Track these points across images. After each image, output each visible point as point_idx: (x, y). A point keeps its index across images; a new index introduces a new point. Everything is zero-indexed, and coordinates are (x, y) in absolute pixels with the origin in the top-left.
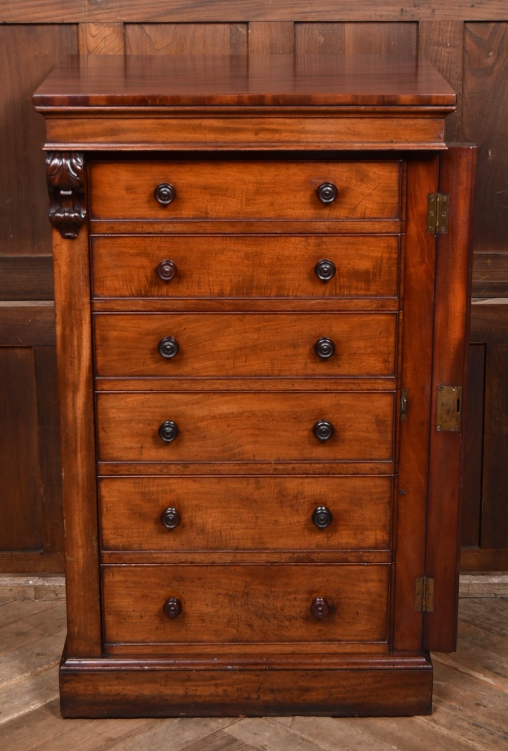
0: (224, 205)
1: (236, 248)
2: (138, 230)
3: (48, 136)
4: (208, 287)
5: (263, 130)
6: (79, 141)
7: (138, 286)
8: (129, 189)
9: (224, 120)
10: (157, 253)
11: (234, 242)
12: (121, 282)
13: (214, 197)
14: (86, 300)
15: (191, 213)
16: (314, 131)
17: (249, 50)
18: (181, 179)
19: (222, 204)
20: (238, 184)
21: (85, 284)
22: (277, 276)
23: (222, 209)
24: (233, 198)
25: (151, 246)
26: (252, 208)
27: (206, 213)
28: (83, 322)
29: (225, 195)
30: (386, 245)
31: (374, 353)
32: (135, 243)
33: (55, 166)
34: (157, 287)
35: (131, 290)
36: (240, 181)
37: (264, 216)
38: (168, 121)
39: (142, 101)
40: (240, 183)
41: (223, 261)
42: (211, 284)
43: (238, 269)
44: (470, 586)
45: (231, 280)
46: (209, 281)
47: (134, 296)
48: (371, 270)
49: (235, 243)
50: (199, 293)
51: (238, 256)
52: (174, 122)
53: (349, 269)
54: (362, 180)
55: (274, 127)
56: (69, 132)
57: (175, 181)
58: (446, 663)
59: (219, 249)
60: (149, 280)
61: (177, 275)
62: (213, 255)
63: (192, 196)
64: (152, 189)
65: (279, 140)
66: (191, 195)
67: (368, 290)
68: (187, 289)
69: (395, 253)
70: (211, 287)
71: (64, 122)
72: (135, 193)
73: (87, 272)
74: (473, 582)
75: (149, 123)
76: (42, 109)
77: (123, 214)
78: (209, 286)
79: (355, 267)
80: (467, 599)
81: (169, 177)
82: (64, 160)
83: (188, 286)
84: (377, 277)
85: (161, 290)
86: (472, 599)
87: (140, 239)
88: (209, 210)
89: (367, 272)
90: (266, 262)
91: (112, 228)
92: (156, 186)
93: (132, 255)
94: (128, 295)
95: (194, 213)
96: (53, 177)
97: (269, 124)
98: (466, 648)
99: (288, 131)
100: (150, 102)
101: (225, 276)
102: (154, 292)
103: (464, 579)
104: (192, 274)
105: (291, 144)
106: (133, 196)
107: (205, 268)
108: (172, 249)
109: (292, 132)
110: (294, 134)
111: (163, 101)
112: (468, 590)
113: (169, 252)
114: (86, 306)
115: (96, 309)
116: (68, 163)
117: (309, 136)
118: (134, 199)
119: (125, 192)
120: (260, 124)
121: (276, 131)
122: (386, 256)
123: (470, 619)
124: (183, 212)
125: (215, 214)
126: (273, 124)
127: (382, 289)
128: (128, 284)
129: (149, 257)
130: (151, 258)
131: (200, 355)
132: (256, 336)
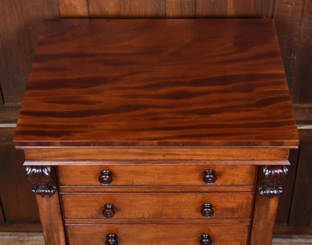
1: (151, 198)
2: (90, 190)
3: (26, 157)
5: (168, 154)
7: (92, 214)
8: (83, 172)
13: (137, 176)
14: (60, 222)
15: (123, 183)
16: (202, 154)
18: (116, 168)
19: (143, 179)
21: (58, 215)
22: (177, 210)
23: (143, 181)
24: (149, 176)
25: (98, 197)
26: (162, 181)
27: (133, 183)
28: (60, 230)
29: (144, 175)
30: (245, 197)
31: (235, 240)
32: (88, 196)
35: (88, 216)
37: (169, 184)
40: (154, 169)
41: (144, 204)
42: (136, 213)
43: (153, 207)
45: (149, 212)
46: (135, 212)
47: (90, 219)
48: (236, 207)
50: (129, 217)
51: (153, 202)
53: (222, 207)
54: (232, 168)
55: (176, 152)
59: (141, 198)
62: (137, 201)
64: (98, 172)
65: (179, 159)
66: (122, 175)
67: (233, 216)
69: (252, 200)
70: (137, 215)
72: (87, 174)
73: (59, 210)
77: (80, 183)
78: (135, 214)
79: (226, 206)
83: (122, 214)
84: (239, 210)
87: (91, 194)
88: (134, 182)
89: (233, 208)
90: (170, 204)
91: (73, 190)
92: (100, 170)
93: (87, 201)
94: (86, 218)
95: (125, 183)
97: (172, 151)
99: (185, 155)
100: (92, 145)
101: (145, 210)
104: (124, 209)
105: (187, 161)
106: (85, 175)
107: (133, 207)
108: (111, 199)
109: (188, 155)
110: (189, 156)
114: (60, 224)
115: (67, 223)
117: (199, 157)
118: (86, 177)
119: (80, 174)
120: (166, 151)
121: (178, 155)
122: (245, 201)
124: (118, 183)
125: (138, 183)
126: (175, 151)
127: (242, 215)
129: (97, 202)
130: (99, 202)
131: (131, 241)
132: (164, 233)
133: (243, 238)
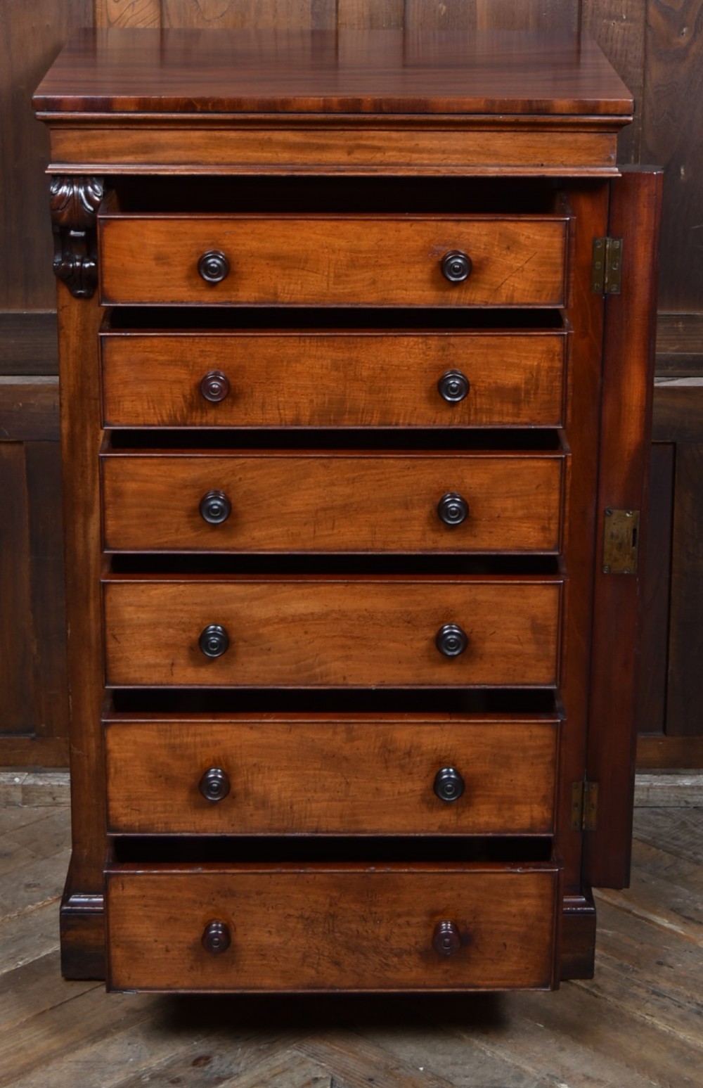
0: (301, 283)
1: (319, 353)
3: (54, 154)
4: (277, 411)
5: (359, 147)
6: (97, 160)
7: (172, 409)
8: (161, 259)
9: (304, 133)
10: (200, 360)
11: (316, 344)
12: (146, 404)
13: (287, 272)
15: (253, 294)
16: (431, 149)
17: (340, 22)
20: (323, 252)
22: (381, 395)
23: (299, 289)
24: (316, 273)
25: (191, 350)
26: (344, 289)
27: (275, 294)
29: (303, 269)
30: (545, 348)
31: (528, 518)
32: (167, 345)
33: (63, 195)
34: (199, 411)
35: (161, 416)
36: (327, 247)
37: (362, 300)
38: (225, 134)
39: (189, 106)
40: (326, 250)
41: (300, 373)
42: (281, 407)
43: (323, 385)
44: (651, 790)
45: (311, 401)
46: (278, 402)
48: (523, 386)
49: (317, 346)
50: (263, 419)
51: (322, 365)
52: (232, 134)
53: (490, 384)
55: (376, 143)
56: (83, 148)
57: (229, 247)
58: (615, 903)
59: (293, 354)
60: (188, 401)
61: (230, 394)
62: (285, 363)
63: (254, 270)
64: (195, 259)
65: (381, 161)
66: (253, 268)
67: (518, 415)
68: (246, 414)
69: (559, 360)
70: (282, 411)
71: (76, 134)
72: (168, 264)
74: (655, 784)
75: (196, 136)
76: (46, 116)
77: (151, 295)
78: (279, 409)
79: (498, 381)
80: (645, 810)
81: (220, 242)
82: (75, 188)
83: (246, 409)
84: (532, 396)
85: (207, 415)
86: (654, 809)
87: (174, 339)
88: (279, 290)
89: (516, 389)
90: (365, 373)
92: (200, 255)
93: (162, 364)
94: (156, 423)
95: (257, 294)
96: (60, 211)
97: (368, 138)
98: (643, 881)
99: (394, 149)
100: (199, 108)
101: (302, 395)
102: (195, 418)
103: (642, 780)
104: (252, 392)
105: (398, 167)
106: (166, 269)
107: (273, 382)
108: (223, 355)
109: (401, 150)
110: (403, 154)
111: (217, 105)
112: (648, 796)
113: (217, 360)
116: (81, 191)
117: (425, 156)
118: (167, 274)
119: (153, 263)
120: (355, 139)
121: (379, 149)
122: (545, 364)
123: (650, 838)
124: (240, 294)
125: (289, 296)
126: (373, 138)
127: (539, 414)
128: (156, 406)
129: (188, 366)
130: (191, 368)
131: (264, 518)
132: (348, 491)
133: (547, 511)
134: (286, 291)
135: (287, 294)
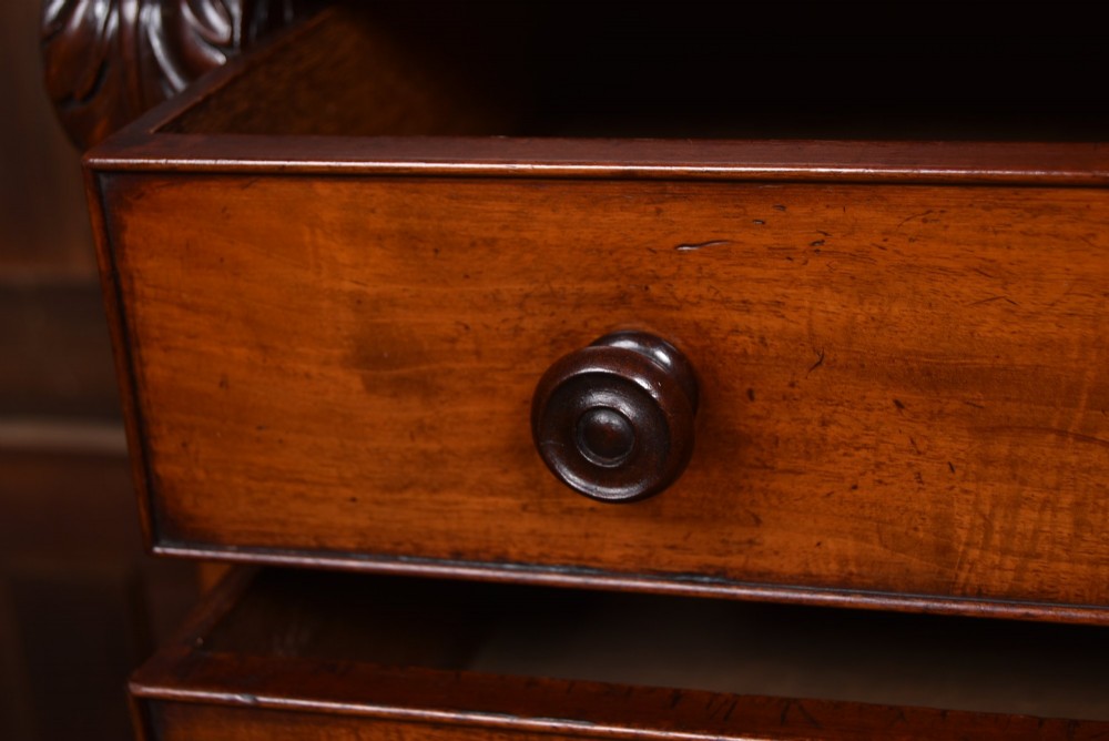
0: (1077, 503)
8: (384, 361)
13: (1001, 448)
15: (832, 545)
18: (746, 306)
19: (1067, 500)
23: (1066, 531)
27: (944, 550)
29: (1085, 437)
57: (703, 314)
63: (833, 431)
66: (824, 423)
72: (426, 388)
77: (362, 521)
81: (655, 290)
95: (850, 547)
106: (414, 409)
118: (422, 429)
119: (353, 380)
124: (770, 539)
125: (1009, 562)
134: (996, 539)
135: (1005, 552)
